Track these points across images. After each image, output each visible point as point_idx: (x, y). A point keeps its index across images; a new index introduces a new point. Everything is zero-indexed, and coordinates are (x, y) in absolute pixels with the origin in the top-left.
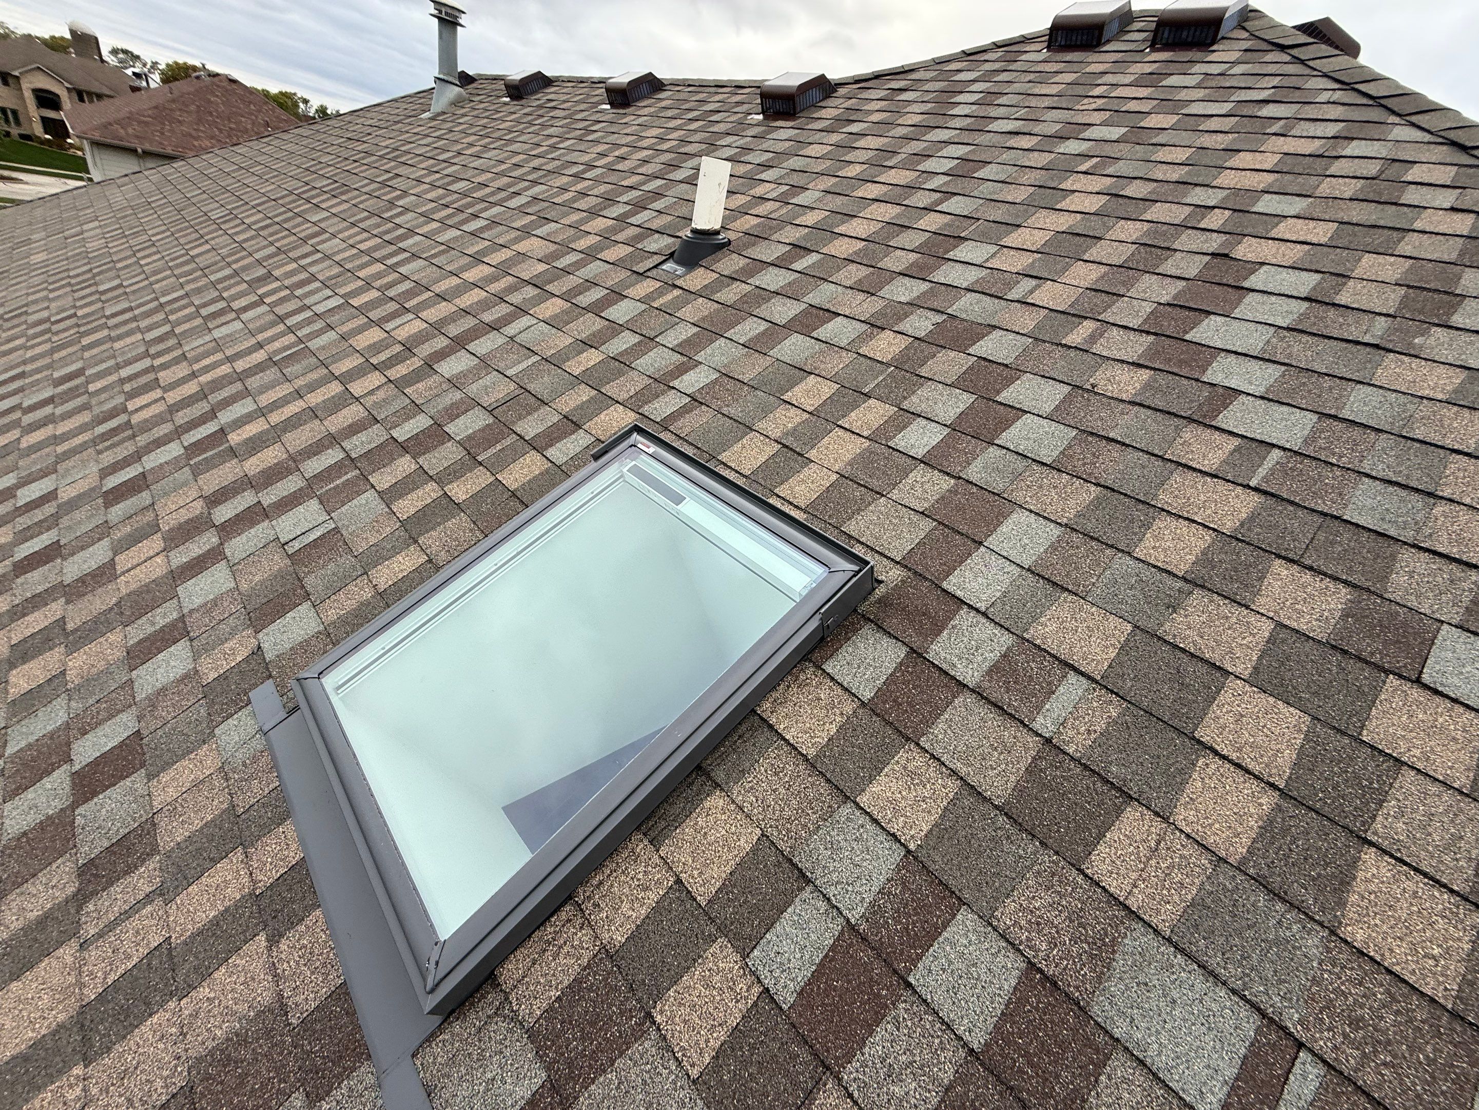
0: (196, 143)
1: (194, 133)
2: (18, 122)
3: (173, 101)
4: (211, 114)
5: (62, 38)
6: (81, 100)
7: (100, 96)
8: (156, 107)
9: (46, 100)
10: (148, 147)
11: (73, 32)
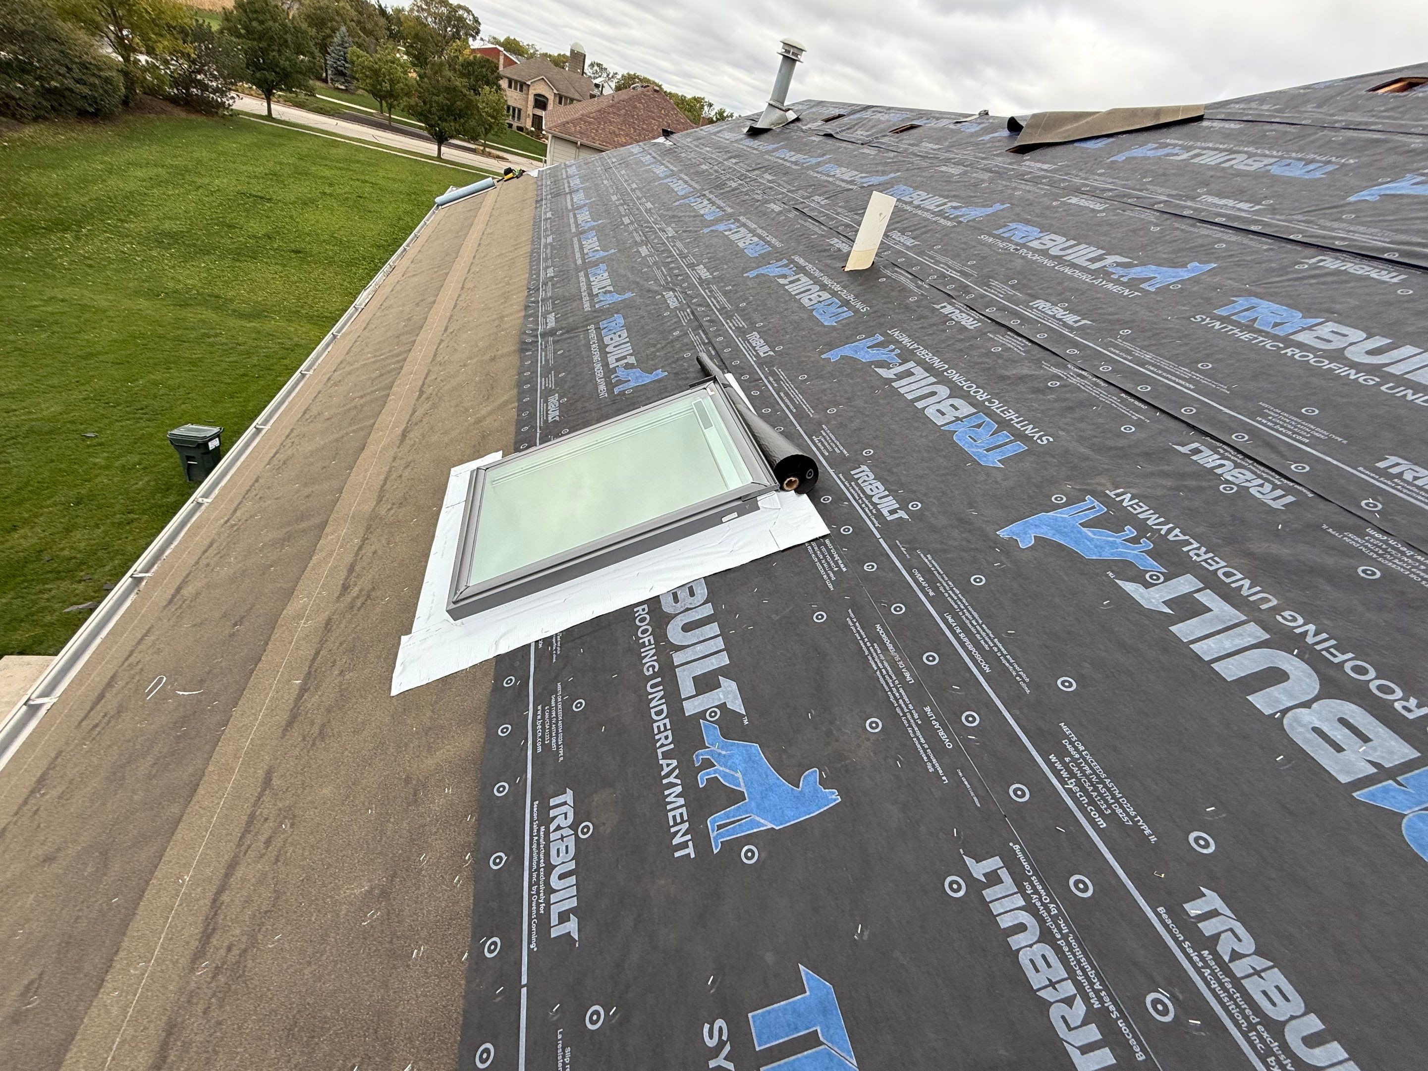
0: (616, 139)
1: (617, 131)
2: (519, 118)
3: (612, 106)
4: (633, 116)
5: (564, 56)
6: (560, 103)
7: (572, 100)
8: (599, 111)
9: (541, 103)
10: (585, 141)
11: (572, 51)
